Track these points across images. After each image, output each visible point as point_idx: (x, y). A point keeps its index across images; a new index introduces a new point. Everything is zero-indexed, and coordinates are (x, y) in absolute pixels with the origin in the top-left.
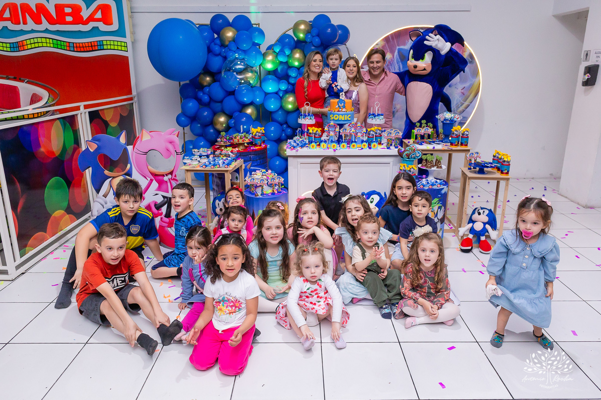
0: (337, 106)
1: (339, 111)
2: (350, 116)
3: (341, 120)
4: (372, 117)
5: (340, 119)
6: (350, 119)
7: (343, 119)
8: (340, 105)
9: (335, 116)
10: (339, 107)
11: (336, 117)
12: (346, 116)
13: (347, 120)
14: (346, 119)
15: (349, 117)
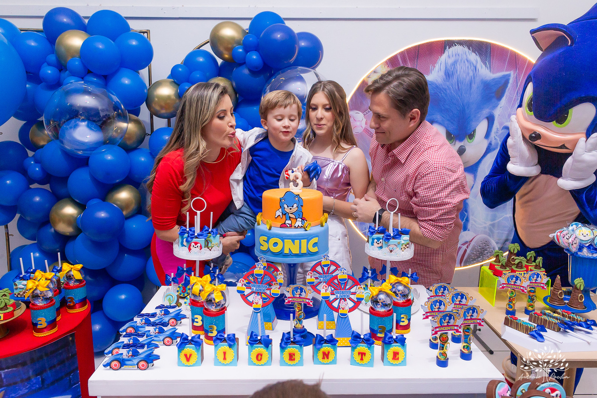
0: (279, 213)
1: (283, 226)
2: (315, 240)
3: (291, 255)
4: (378, 239)
5: (286, 251)
6: (315, 250)
7: (295, 251)
8: (287, 210)
9: (272, 241)
10: (284, 214)
11: (276, 244)
12: (304, 242)
13: (310, 254)
14: (304, 251)
15: (315, 245)
